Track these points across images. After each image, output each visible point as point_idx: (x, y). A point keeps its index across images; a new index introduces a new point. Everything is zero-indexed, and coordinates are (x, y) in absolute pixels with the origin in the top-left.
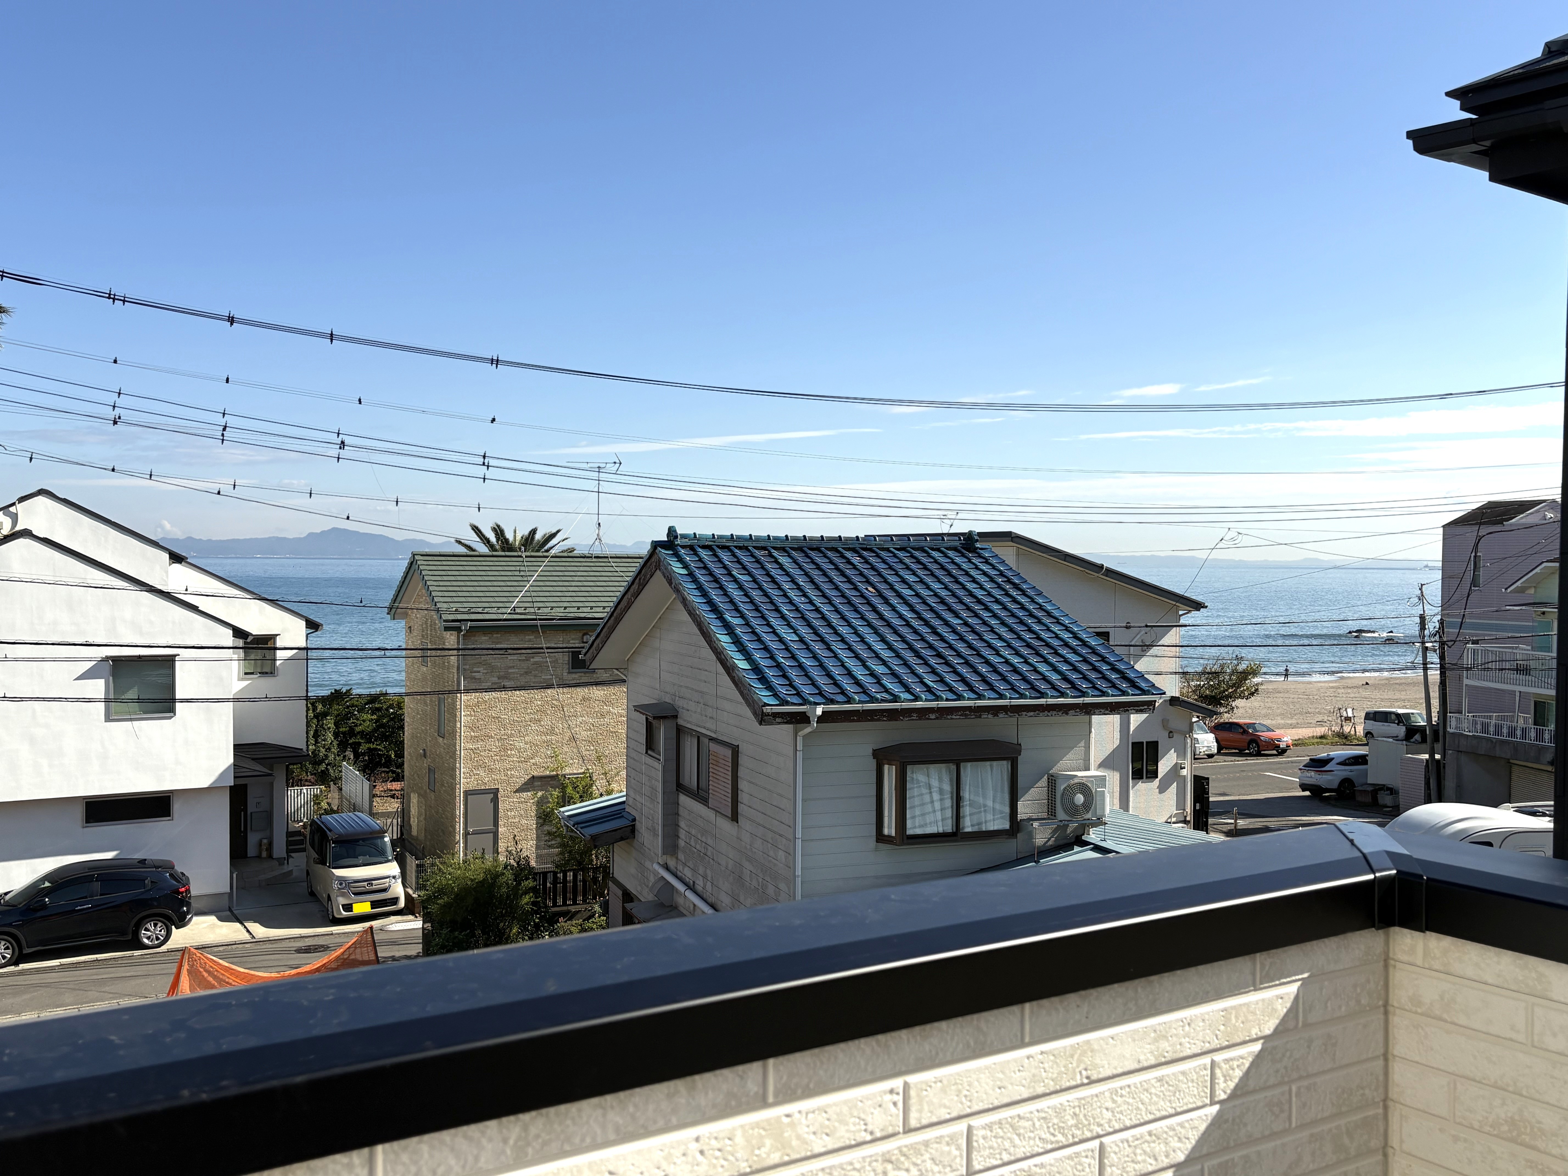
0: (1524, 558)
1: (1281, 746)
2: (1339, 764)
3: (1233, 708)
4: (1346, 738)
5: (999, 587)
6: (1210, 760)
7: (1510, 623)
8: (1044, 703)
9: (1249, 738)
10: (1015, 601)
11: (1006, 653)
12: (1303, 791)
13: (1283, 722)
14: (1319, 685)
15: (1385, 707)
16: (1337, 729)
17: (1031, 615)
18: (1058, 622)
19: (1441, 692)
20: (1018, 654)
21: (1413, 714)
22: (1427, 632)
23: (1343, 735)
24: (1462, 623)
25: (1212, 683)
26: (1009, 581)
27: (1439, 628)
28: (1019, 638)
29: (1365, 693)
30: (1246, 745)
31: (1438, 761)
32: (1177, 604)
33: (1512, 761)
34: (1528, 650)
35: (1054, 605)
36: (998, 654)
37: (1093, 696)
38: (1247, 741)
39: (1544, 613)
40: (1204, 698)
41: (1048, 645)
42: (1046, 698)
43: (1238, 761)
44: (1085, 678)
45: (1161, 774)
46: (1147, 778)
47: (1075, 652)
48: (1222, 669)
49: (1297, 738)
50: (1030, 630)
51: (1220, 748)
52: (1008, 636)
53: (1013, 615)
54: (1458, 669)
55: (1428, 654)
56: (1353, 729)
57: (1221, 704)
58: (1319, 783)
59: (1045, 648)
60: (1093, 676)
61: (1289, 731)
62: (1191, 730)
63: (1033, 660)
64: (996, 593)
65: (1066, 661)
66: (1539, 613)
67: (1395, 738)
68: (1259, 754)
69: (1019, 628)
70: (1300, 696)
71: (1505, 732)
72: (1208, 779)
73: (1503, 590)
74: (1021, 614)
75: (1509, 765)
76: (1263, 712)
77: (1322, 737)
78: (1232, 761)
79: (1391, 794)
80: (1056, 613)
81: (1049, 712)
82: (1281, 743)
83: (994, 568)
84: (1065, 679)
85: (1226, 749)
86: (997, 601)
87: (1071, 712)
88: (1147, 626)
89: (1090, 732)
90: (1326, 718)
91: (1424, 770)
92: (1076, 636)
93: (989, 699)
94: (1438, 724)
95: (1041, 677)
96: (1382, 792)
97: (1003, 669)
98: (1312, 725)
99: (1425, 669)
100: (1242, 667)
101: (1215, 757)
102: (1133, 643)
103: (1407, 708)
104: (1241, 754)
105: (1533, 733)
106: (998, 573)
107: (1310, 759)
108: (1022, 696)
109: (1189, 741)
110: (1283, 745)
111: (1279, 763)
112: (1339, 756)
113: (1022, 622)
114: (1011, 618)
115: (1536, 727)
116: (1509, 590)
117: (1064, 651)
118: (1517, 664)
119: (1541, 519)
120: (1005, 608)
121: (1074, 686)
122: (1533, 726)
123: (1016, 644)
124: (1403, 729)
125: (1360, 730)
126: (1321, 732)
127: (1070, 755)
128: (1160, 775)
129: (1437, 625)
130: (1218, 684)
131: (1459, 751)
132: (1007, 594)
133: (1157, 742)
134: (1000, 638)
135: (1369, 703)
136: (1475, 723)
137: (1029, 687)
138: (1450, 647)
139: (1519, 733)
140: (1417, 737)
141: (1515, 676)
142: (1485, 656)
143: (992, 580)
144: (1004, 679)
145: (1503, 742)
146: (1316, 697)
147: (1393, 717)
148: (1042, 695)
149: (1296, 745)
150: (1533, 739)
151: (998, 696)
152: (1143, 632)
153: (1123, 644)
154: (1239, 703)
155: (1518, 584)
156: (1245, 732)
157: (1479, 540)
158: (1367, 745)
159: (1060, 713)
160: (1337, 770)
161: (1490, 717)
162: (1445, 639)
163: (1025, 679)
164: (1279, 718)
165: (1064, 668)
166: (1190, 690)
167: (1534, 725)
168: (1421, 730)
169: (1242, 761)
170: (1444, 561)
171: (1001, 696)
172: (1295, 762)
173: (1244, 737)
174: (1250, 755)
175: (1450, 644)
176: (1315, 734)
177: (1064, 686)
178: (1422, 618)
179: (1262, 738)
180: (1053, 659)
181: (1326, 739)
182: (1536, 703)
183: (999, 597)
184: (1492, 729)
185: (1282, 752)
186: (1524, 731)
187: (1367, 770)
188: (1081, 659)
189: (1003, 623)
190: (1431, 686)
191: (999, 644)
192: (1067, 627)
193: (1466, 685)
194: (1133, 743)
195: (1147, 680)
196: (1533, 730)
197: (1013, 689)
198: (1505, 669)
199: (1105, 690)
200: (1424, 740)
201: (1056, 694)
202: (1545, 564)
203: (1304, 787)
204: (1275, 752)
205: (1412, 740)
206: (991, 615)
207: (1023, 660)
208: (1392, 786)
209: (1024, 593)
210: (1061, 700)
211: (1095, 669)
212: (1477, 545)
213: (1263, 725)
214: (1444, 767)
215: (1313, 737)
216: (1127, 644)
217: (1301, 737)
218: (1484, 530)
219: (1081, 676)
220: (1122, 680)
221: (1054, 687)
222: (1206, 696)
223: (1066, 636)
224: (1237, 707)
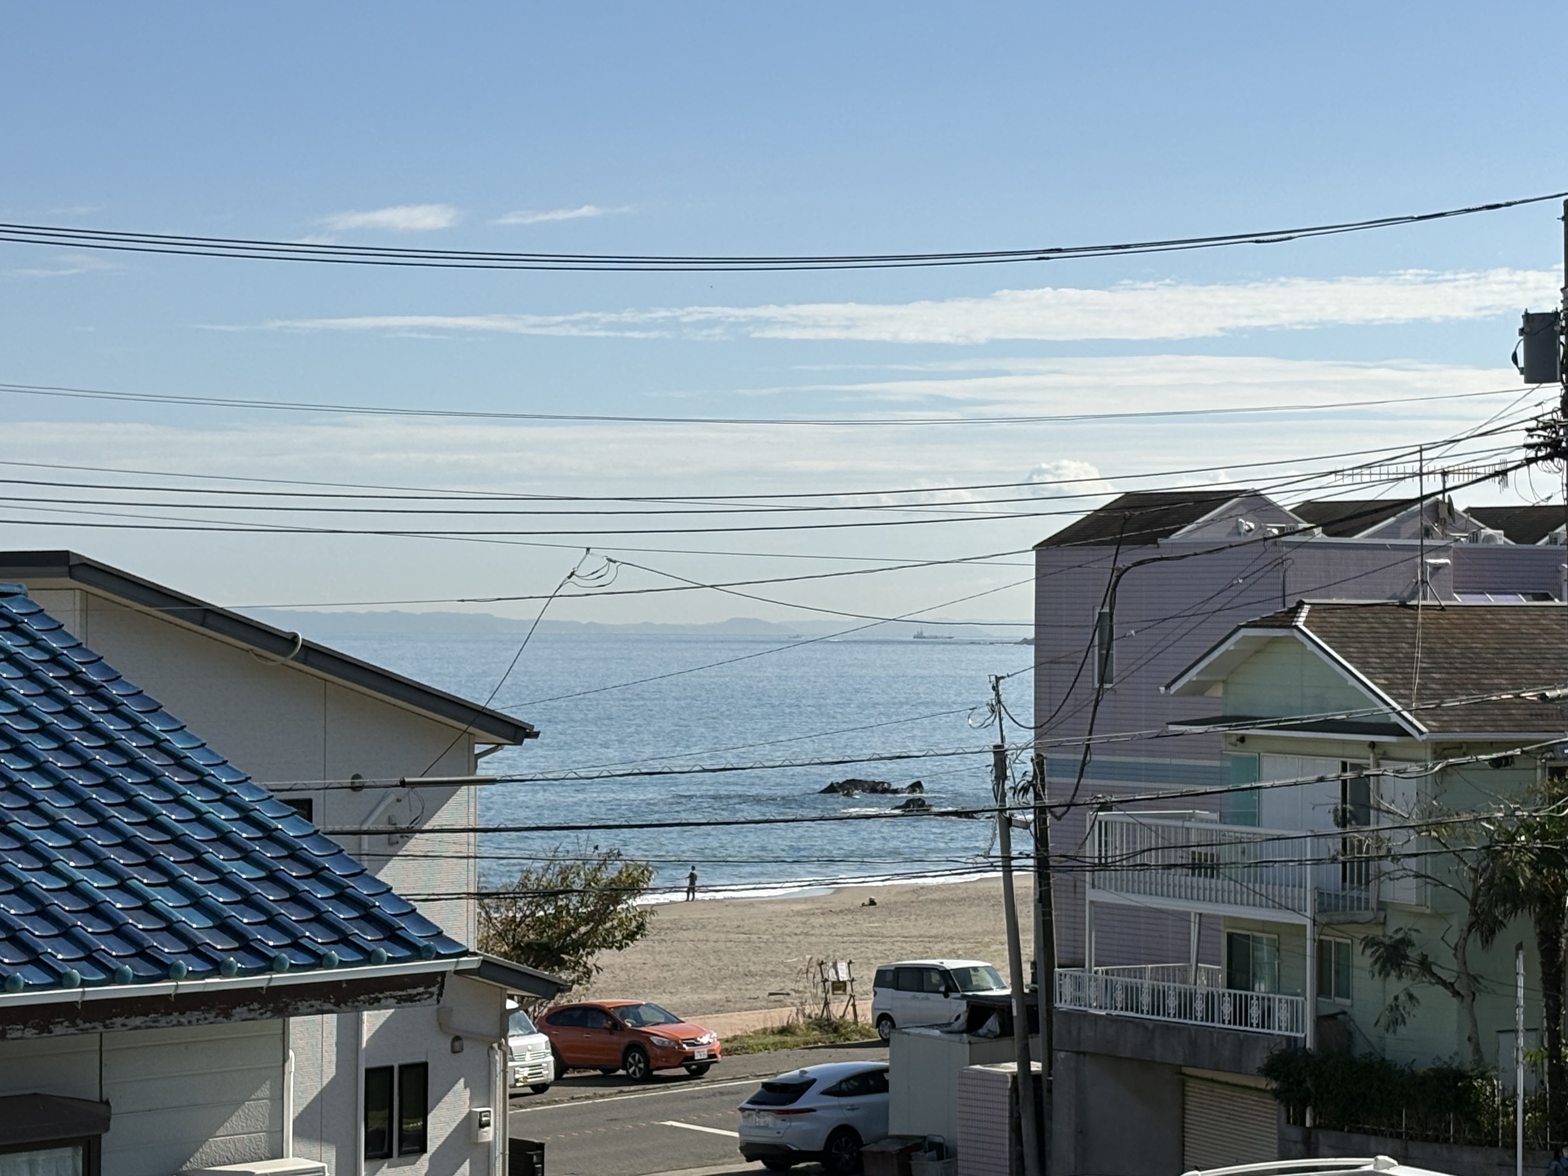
0: (1200, 618)
1: (697, 1057)
2: (827, 1092)
3: (588, 973)
4: (836, 1030)
5: (50, 692)
6: (538, 1098)
7: (1175, 761)
8: (171, 991)
9: (626, 1040)
10: (91, 728)
11: (70, 865)
12: (750, 1159)
13: (696, 997)
14: (770, 907)
15: (912, 954)
16: (814, 1010)
17: (134, 765)
18: (202, 781)
19: (1041, 918)
20: (101, 866)
21: (975, 969)
22: (1008, 784)
23: (830, 1025)
24: (1084, 763)
25: (542, 913)
26: (74, 678)
27: (1035, 776)
28: (104, 824)
29: (867, 923)
30: (619, 1056)
31: (1037, 1077)
32: (471, 729)
33: (1185, 1070)
34: (1212, 821)
35: (191, 737)
36: (49, 868)
37: (294, 968)
38: (622, 1047)
39: (1242, 739)
40: (522, 950)
41: (178, 841)
42: (177, 979)
43: (602, 1096)
44: (273, 922)
45: (434, 1143)
46: (401, 1154)
47: (247, 857)
48: (564, 879)
49: (729, 1035)
50: (131, 804)
51: (561, 1068)
52: (74, 820)
53: (87, 766)
54: (1072, 869)
55: (1011, 833)
56: (850, 1008)
57: (562, 964)
58: (783, 1141)
59: (171, 847)
60: (292, 915)
61: (712, 1020)
62: (504, 1033)
63: (141, 880)
64: (42, 708)
65: (225, 881)
66: (1234, 740)
67: (946, 1027)
68: (648, 1078)
69: (100, 798)
70: (732, 936)
71: (1172, 1005)
72: (541, 1146)
73: (1162, 689)
74: (105, 761)
75: (1182, 1079)
76: (653, 975)
77: (784, 1031)
78: (587, 1098)
79: (940, 1157)
80: (199, 760)
81: (182, 1013)
82: (696, 1050)
83: (35, 643)
84: (224, 927)
85: (575, 1068)
86: (45, 730)
87: (240, 1011)
88: (403, 784)
89: (285, 1058)
90: (789, 986)
91: (1007, 1100)
92: (247, 817)
93: (28, 987)
94: (1034, 991)
95: (163, 925)
96: (920, 1153)
97: (64, 906)
98: (758, 1004)
99: (1008, 870)
100: (610, 873)
101: (551, 1089)
102: (365, 827)
103: (959, 957)
104: (608, 1079)
105: (1226, 1005)
106: (46, 657)
107: (765, 1085)
108: (114, 976)
109: (498, 1057)
110: (700, 1054)
111: (693, 1097)
112: (827, 1074)
113: (109, 784)
114: (82, 773)
115: (1232, 991)
116: (1174, 689)
117: (218, 856)
118: (1194, 853)
119: (1230, 534)
120: (65, 747)
121: (246, 946)
122: (1227, 991)
123: (98, 840)
124: (962, 1007)
125: (866, 1013)
126: (781, 1019)
127: (236, 1121)
128: (432, 1146)
129: (1030, 767)
130: (555, 916)
131: (1078, 1053)
132: (70, 712)
133: (424, 1066)
134: (55, 826)
135: (879, 947)
136: (1109, 988)
137: (133, 951)
138: (1059, 818)
139: (1199, 1006)
140: (992, 1024)
141: (1189, 879)
142: (1128, 836)
143: (30, 676)
144: (67, 933)
145: (1167, 1027)
146: (765, 937)
147: (935, 978)
148: (167, 971)
149: (727, 1052)
150: (1227, 1019)
151: (50, 980)
152: (392, 798)
153: (347, 828)
154: (603, 957)
155: (1192, 675)
156: (617, 1027)
157: (1119, 578)
158: (884, 1042)
159: (211, 1017)
160: (822, 1108)
161: (1141, 973)
162: (1047, 801)
163: (120, 932)
164: (687, 989)
165: (220, 897)
166: (492, 932)
167: (1229, 986)
168: (1000, 1006)
169: (610, 1095)
170: (1039, 624)
171: (60, 980)
172: (729, 1093)
173: (615, 1038)
174: (628, 1080)
175: (1059, 811)
176: (769, 1025)
177: (220, 944)
178: (1000, 753)
179: (654, 1039)
180: (193, 878)
181: (793, 1033)
182: (1230, 936)
183: (48, 719)
184: (1145, 999)
185: (698, 1070)
186: (1209, 999)
187: (886, 1106)
188: (262, 874)
189: (62, 787)
190: (1019, 908)
191: (51, 841)
192: (224, 793)
193: (1092, 902)
194: (368, 1071)
195: (423, 922)
196: (1227, 998)
197: (91, 958)
198: (1175, 866)
199: (323, 950)
200: (1006, 1030)
201: (201, 966)
202: (1243, 632)
203: (751, 1151)
204: (683, 1071)
205: (982, 1031)
206: (28, 765)
207: (114, 883)
208: (940, 1140)
209: (114, 709)
210: (214, 982)
211: (297, 899)
212: (1114, 589)
213: (656, 1008)
214: (1050, 1091)
215: (764, 1031)
216: (355, 827)
217: (739, 1033)
218: (1129, 555)
219: (263, 918)
220: (363, 923)
221: (195, 950)
222: (529, 945)
223: (222, 815)
224: (598, 969)
